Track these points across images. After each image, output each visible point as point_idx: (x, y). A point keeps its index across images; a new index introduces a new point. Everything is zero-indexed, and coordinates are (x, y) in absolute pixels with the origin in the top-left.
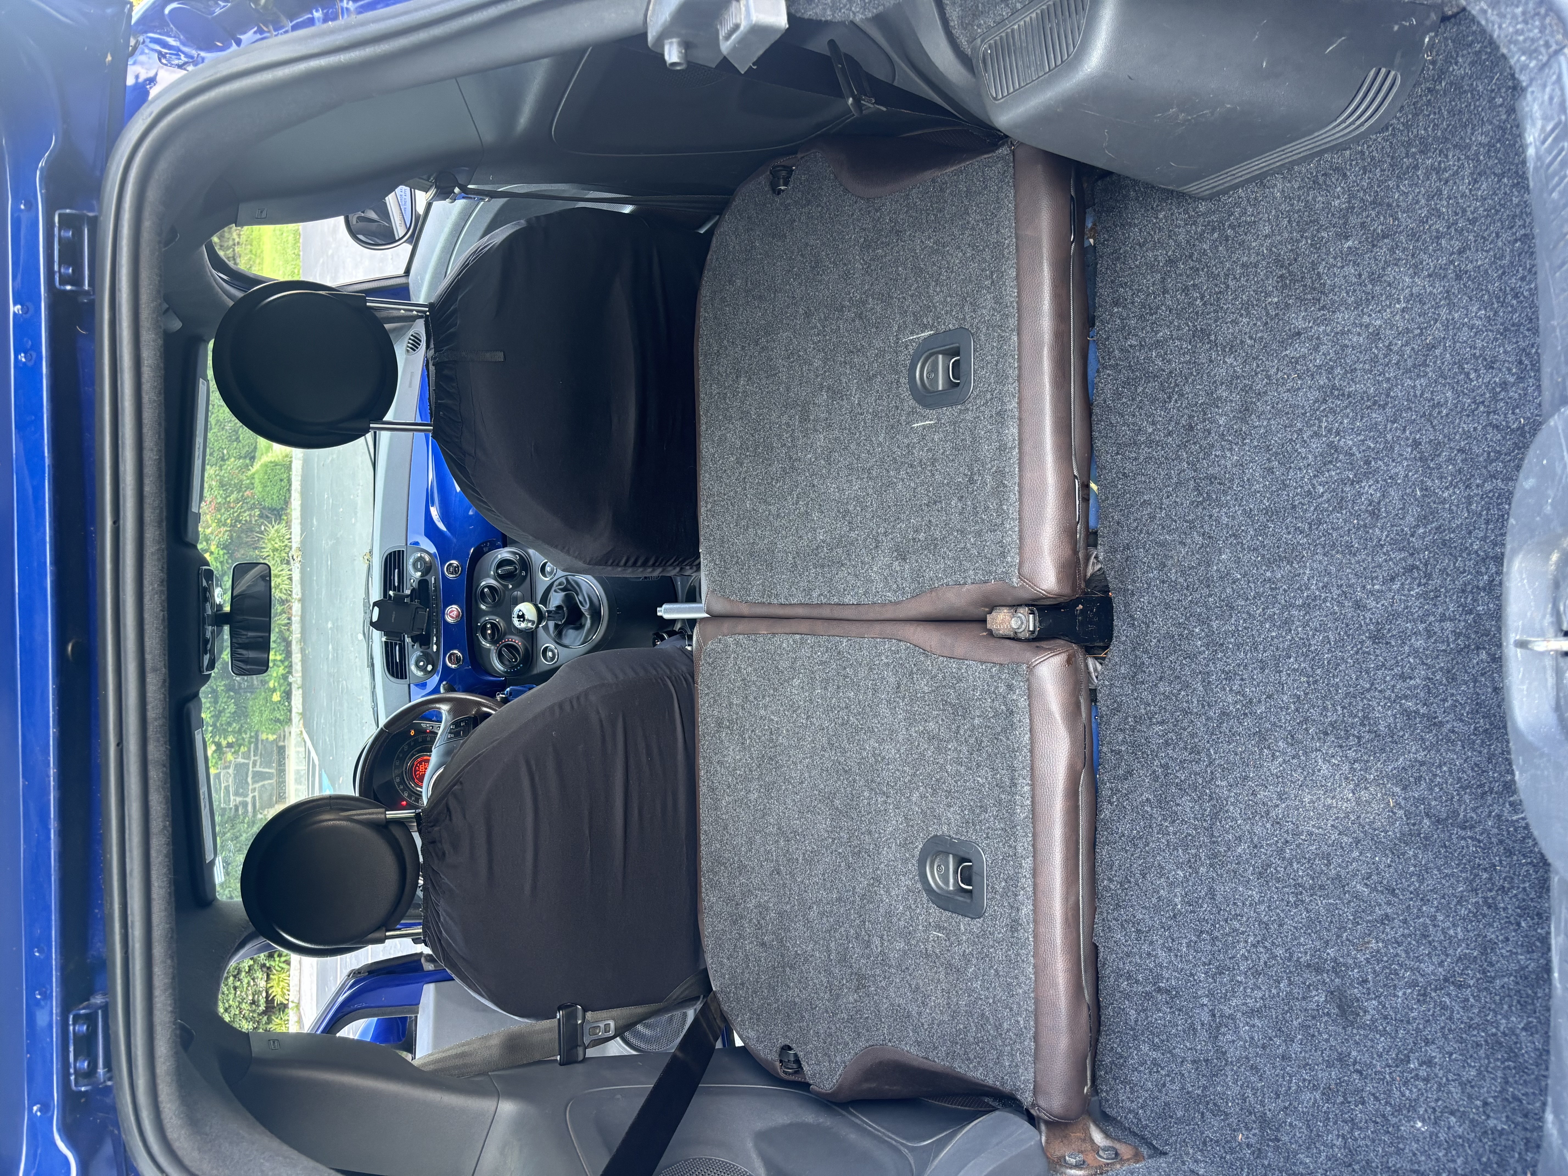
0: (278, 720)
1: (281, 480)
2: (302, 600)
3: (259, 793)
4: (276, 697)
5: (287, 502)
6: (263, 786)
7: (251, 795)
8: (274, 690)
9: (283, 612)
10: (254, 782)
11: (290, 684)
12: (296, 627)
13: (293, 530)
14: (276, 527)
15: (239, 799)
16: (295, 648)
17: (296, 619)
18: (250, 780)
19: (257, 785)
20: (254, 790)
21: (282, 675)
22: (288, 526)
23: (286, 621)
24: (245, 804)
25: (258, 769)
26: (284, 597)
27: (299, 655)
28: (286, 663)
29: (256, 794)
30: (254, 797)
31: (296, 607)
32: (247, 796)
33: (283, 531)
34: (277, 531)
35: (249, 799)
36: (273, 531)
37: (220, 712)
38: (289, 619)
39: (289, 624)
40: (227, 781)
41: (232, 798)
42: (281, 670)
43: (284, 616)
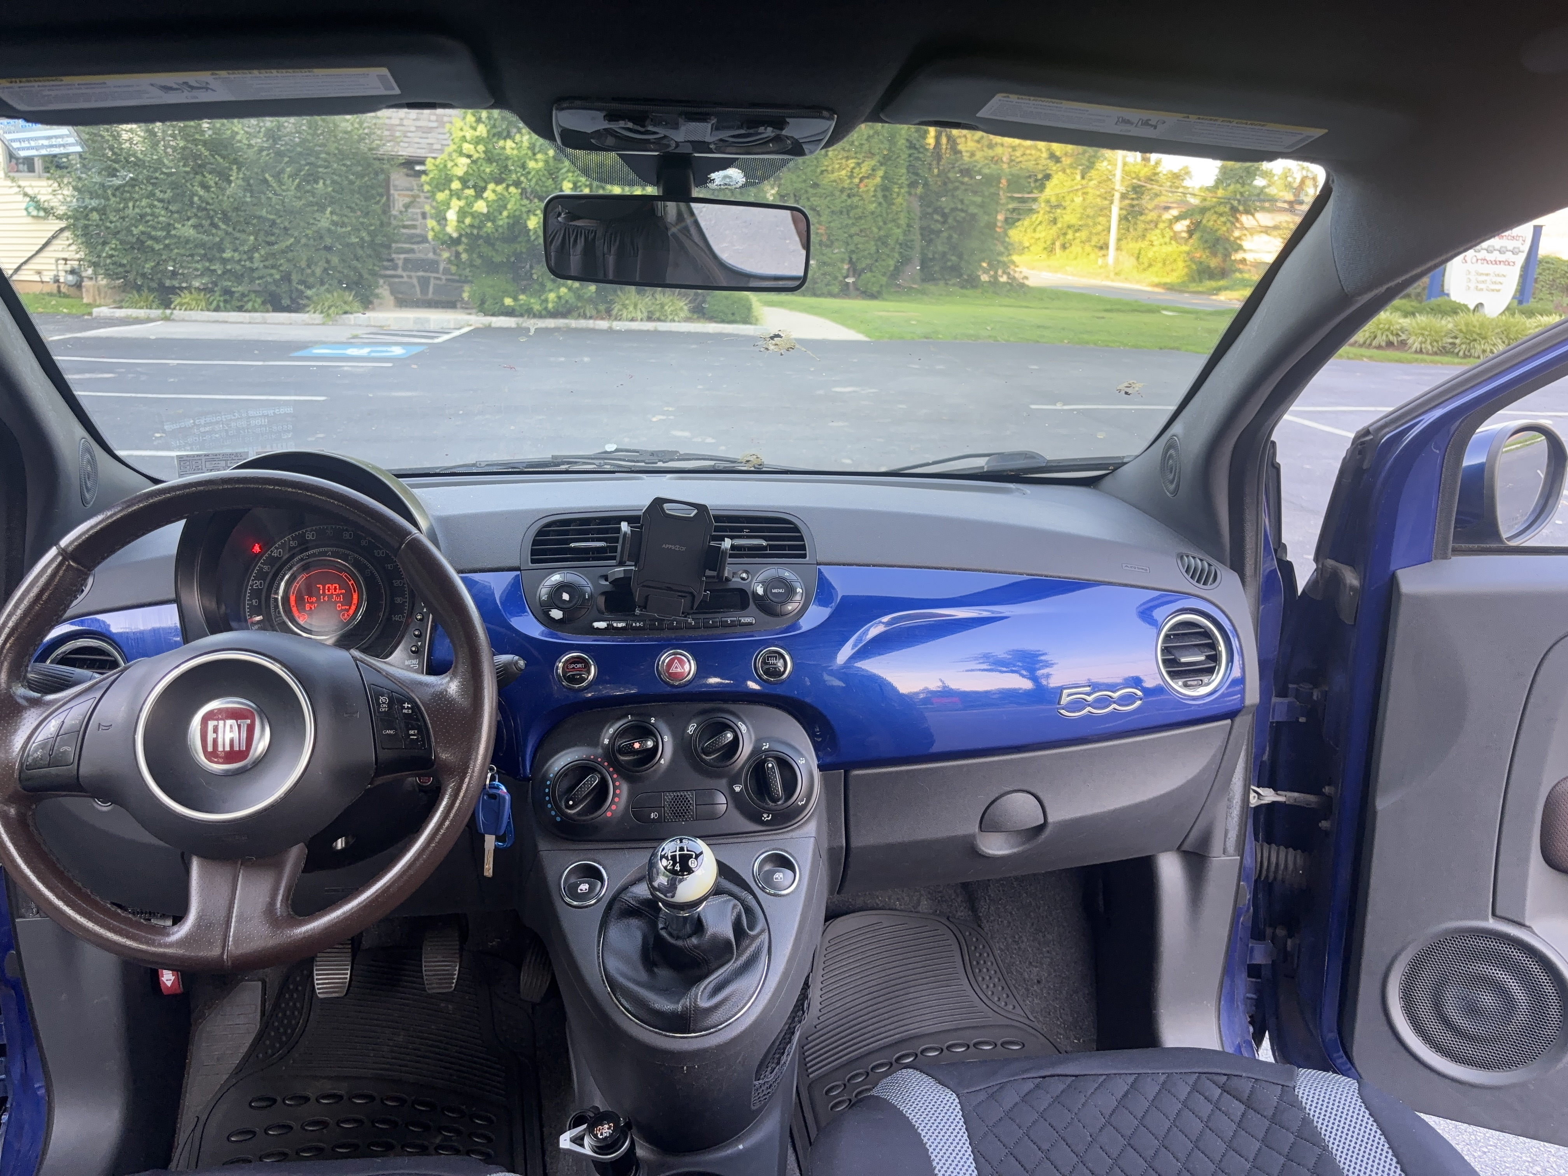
0: (483, 302)
1: (733, 314)
2: (610, 331)
3: (405, 283)
4: (508, 301)
5: (712, 319)
6: (414, 286)
7: (404, 274)
8: (515, 299)
9: (598, 311)
10: (419, 278)
11: (522, 315)
12: (582, 323)
13: (684, 324)
14: (686, 308)
15: (400, 263)
16: (560, 322)
17: (591, 324)
18: (421, 274)
19: (415, 281)
20: (410, 277)
21: (532, 309)
22: (687, 320)
23: (588, 315)
24: (395, 268)
25: (432, 282)
26: (614, 312)
27: (552, 325)
28: (544, 313)
29: (405, 279)
30: (402, 277)
31: (603, 324)
32: (404, 270)
33: (682, 315)
34: (681, 309)
35: (400, 272)
36: (682, 304)
37: (492, 245)
38: (591, 318)
39: (585, 317)
40: (420, 251)
41: (402, 256)
42: (537, 307)
43: (594, 313)
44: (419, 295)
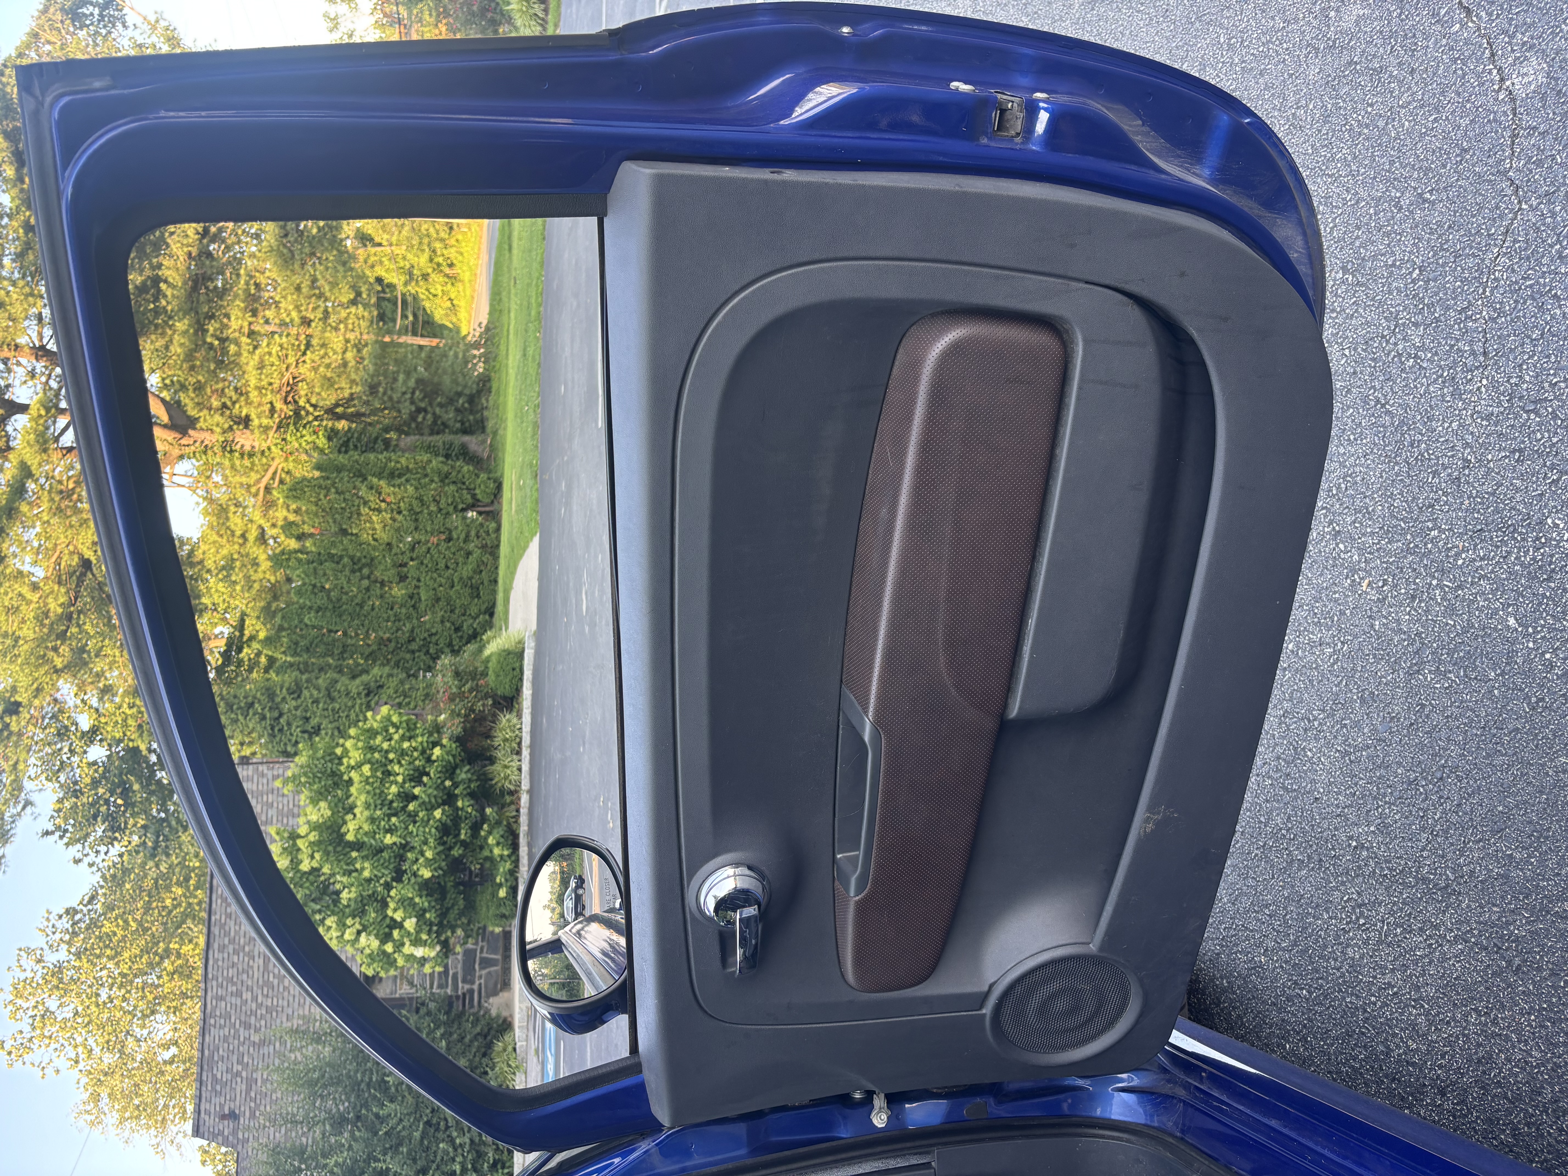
0: (503, 916)
1: (514, 669)
2: (530, 792)
3: (486, 981)
4: (502, 893)
5: (518, 690)
6: (489, 973)
7: (477, 982)
8: (500, 885)
9: (512, 803)
10: (481, 968)
11: (516, 879)
12: (524, 819)
13: (524, 719)
14: (508, 717)
15: (467, 987)
16: (523, 841)
17: (524, 811)
18: (477, 967)
19: (484, 972)
20: (480, 977)
21: (509, 870)
22: (519, 716)
23: (514, 813)
24: (471, 992)
25: (485, 955)
26: (512, 788)
27: (526, 849)
28: (513, 858)
29: (482, 981)
30: (480, 985)
31: (524, 799)
32: (473, 983)
33: (515, 721)
34: (509, 721)
35: (476, 987)
36: (504, 720)
37: (448, 909)
38: (518, 811)
39: (517, 817)
40: (456, 968)
41: (460, 985)
42: (508, 865)
43: (513, 807)
44: (498, 968)
